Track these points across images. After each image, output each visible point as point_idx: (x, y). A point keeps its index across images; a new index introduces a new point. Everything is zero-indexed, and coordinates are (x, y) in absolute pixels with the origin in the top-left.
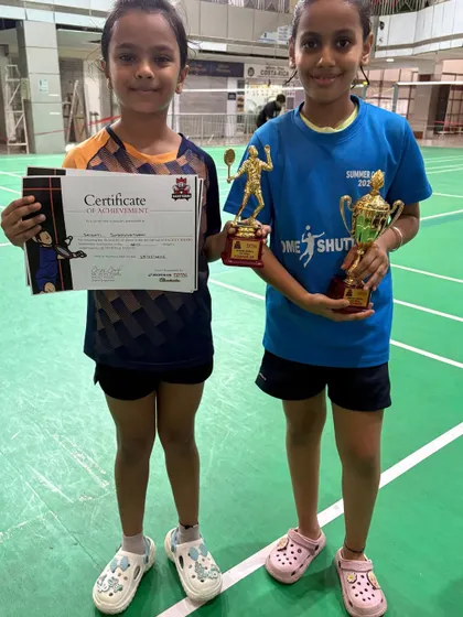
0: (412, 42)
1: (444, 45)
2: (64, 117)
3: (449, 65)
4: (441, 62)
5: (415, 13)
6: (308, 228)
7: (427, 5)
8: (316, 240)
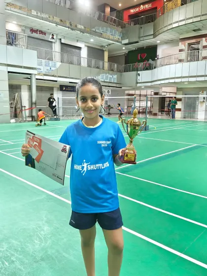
0: (150, 81)
1: (163, 82)
2: (11, 107)
3: (164, 89)
4: (161, 88)
5: (151, 71)
6: (84, 161)
7: (155, 68)
8: (87, 165)
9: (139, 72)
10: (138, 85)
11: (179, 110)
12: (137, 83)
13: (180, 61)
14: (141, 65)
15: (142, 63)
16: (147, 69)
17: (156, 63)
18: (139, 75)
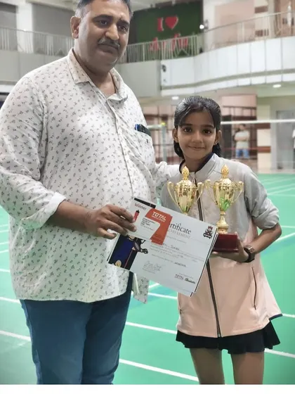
9: (163, 62)
10: (165, 93)
11: (267, 150)
12: (161, 88)
13: (260, 33)
14: (168, 44)
15: (170, 41)
16: (182, 55)
17: (203, 42)
18: (164, 68)
